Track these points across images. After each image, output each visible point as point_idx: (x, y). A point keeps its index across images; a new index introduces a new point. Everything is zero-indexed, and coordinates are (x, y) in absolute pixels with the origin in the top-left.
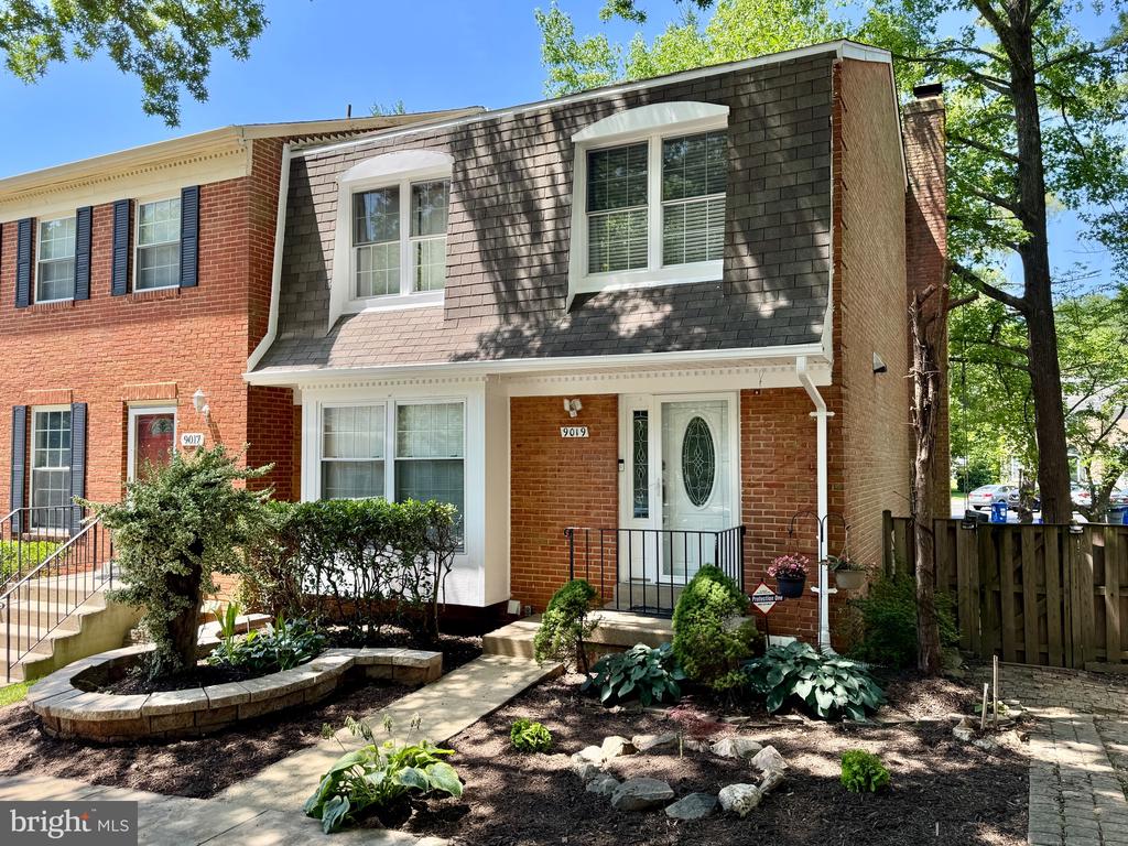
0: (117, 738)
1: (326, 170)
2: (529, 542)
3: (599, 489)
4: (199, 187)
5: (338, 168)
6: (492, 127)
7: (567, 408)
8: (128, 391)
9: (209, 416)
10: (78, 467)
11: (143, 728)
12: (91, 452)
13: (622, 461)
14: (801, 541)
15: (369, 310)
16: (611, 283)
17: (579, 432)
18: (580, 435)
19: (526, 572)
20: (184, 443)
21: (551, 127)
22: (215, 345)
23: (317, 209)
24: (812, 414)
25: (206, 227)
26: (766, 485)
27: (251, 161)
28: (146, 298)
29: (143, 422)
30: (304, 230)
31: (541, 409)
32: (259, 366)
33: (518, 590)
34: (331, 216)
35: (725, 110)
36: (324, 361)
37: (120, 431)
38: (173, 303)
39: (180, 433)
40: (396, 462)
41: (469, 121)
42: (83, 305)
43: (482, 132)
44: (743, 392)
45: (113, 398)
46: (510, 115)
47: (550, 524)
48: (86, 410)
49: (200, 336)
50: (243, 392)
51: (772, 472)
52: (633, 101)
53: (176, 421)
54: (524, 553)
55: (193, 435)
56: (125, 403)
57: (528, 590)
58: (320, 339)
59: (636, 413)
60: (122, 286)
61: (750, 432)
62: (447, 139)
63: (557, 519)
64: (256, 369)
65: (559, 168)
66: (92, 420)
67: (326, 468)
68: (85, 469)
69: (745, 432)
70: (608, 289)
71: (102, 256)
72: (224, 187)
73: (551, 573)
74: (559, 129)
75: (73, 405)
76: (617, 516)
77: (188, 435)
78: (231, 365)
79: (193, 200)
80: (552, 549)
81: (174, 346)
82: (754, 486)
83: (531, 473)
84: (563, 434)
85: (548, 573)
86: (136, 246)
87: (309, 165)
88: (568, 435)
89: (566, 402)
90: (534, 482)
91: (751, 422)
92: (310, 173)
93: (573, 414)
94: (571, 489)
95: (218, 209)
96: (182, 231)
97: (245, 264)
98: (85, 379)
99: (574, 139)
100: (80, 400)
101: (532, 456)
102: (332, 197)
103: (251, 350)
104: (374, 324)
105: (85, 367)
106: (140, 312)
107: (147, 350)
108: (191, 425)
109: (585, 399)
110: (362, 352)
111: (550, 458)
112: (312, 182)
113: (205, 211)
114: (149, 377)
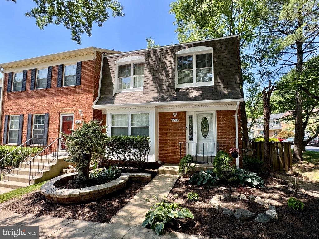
0: (72, 202)
1: (113, 60)
2: (163, 146)
3: (181, 134)
4: (82, 62)
5: (116, 59)
6: (155, 51)
7: (173, 115)
8: (61, 110)
9: (83, 116)
10: (46, 129)
11: (79, 199)
12: (50, 125)
13: (187, 127)
14: (231, 145)
15: (123, 92)
16: (185, 86)
17: (176, 120)
18: (177, 121)
19: (162, 154)
20: (76, 123)
21: (170, 51)
22: (85, 99)
23: (110, 69)
24: (234, 116)
25: (83, 71)
26: (223, 132)
27: (95, 56)
28: (67, 88)
29: (64, 118)
30: (107, 73)
31: (166, 115)
32: (96, 104)
33: (160, 157)
34: (114, 70)
35: (213, 48)
36: (113, 103)
37: (58, 120)
38: (73, 89)
39: (75, 120)
40: (131, 127)
41: (149, 49)
42: (49, 90)
43: (152, 52)
44: (217, 111)
45: (56, 112)
46: (159, 48)
47: (169, 142)
48: (49, 115)
49: (81, 97)
50: (92, 110)
51: (224, 129)
52: (190, 46)
53: (73, 118)
54: (162, 149)
55: (78, 121)
56: (60, 113)
57: (163, 158)
58: (111, 98)
59: (189, 116)
60: (60, 85)
61: (219, 120)
62: (144, 53)
63: (171, 141)
64: (95, 105)
65: (172, 60)
66: (50, 117)
67: (112, 129)
68: (48, 129)
69: (218, 120)
70: (184, 87)
71: (55, 78)
72: (88, 62)
73: (169, 154)
74: (172, 52)
75: (45, 114)
76: (186, 140)
77: (77, 121)
78: (89, 104)
79: (80, 65)
80: (169, 148)
81: (74, 99)
82: (220, 132)
83: (164, 130)
84: (172, 121)
85: (168, 154)
86: (64, 76)
87: (108, 59)
88: (174, 121)
89: (174, 113)
90: (164, 132)
91: (219, 118)
92: (109, 61)
93: (175, 116)
94: (174, 134)
95: (86, 67)
96: (77, 72)
97: (93, 80)
98: (49, 107)
99: (176, 54)
100: (47, 112)
101: (164, 126)
102: (114, 66)
103: (94, 100)
104: (125, 95)
105: (49, 104)
106: (64, 91)
107: (66, 100)
108: (78, 118)
109: (178, 113)
110: (123, 101)
111: (169, 127)
112: (109, 63)
113: (83, 68)
114: (67, 107)
